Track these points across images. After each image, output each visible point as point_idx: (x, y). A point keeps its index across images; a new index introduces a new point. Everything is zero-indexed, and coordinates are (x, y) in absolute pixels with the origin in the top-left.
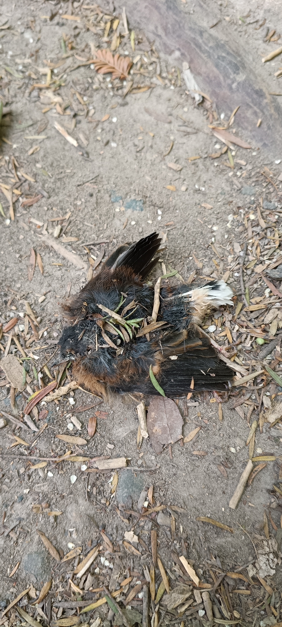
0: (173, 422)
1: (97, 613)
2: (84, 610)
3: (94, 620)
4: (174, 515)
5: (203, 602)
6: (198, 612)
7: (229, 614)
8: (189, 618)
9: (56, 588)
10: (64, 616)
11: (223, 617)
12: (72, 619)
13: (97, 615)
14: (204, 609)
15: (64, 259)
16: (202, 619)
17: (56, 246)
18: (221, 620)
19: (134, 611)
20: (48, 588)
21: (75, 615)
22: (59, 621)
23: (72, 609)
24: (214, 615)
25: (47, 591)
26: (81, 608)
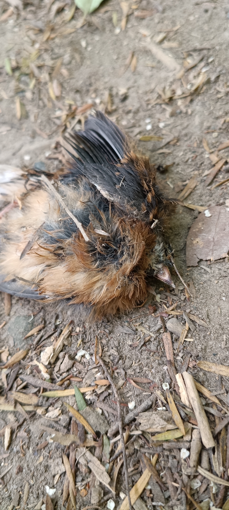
0: (222, 237)
1: (60, 402)
2: (47, 394)
3: (53, 408)
4: (189, 323)
5: (191, 441)
6: (180, 449)
7: (222, 468)
8: (166, 453)
9: (29, 360)
10: (24, 391)
11: (211, 470)
12: (31, 397)
13: (59, 404)
14: (189, 449)
15: (159, 62)
16: (183, 461)
17: (155, 50)
18: (208, 473)
19: (102, 417)
20: (22, 356)
21: (35, 394)
22: (17, 393)
23: (36, 387)
24: (199, 462)
25: (18, 359)
26: (45, 390)
